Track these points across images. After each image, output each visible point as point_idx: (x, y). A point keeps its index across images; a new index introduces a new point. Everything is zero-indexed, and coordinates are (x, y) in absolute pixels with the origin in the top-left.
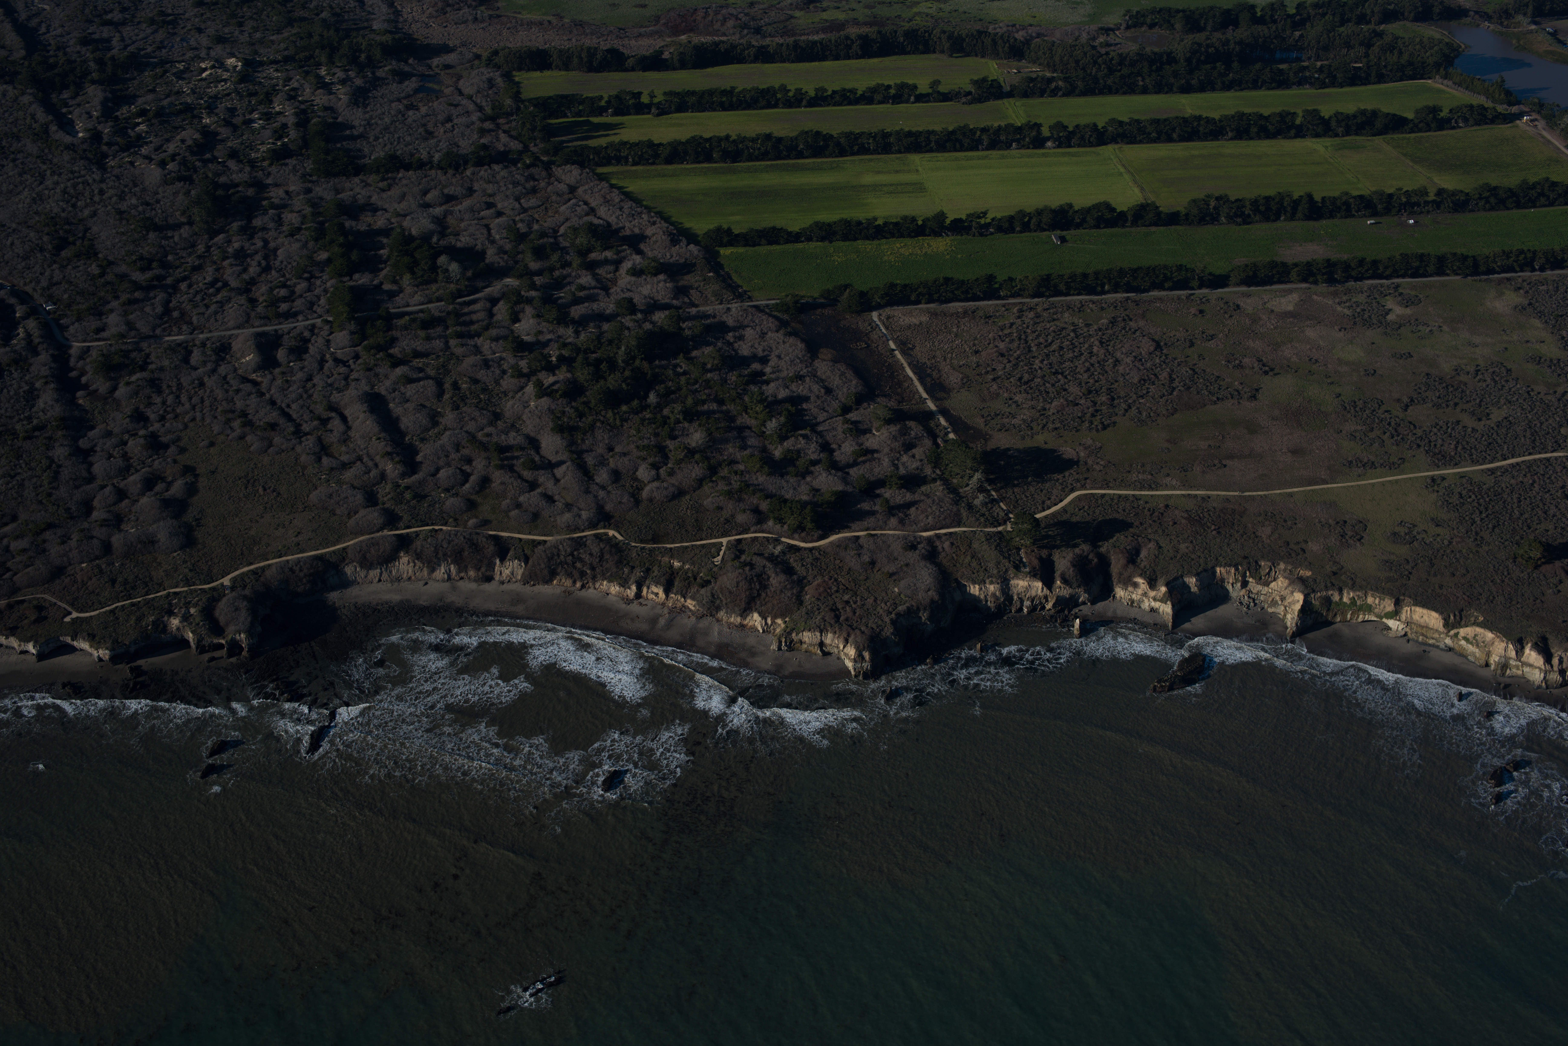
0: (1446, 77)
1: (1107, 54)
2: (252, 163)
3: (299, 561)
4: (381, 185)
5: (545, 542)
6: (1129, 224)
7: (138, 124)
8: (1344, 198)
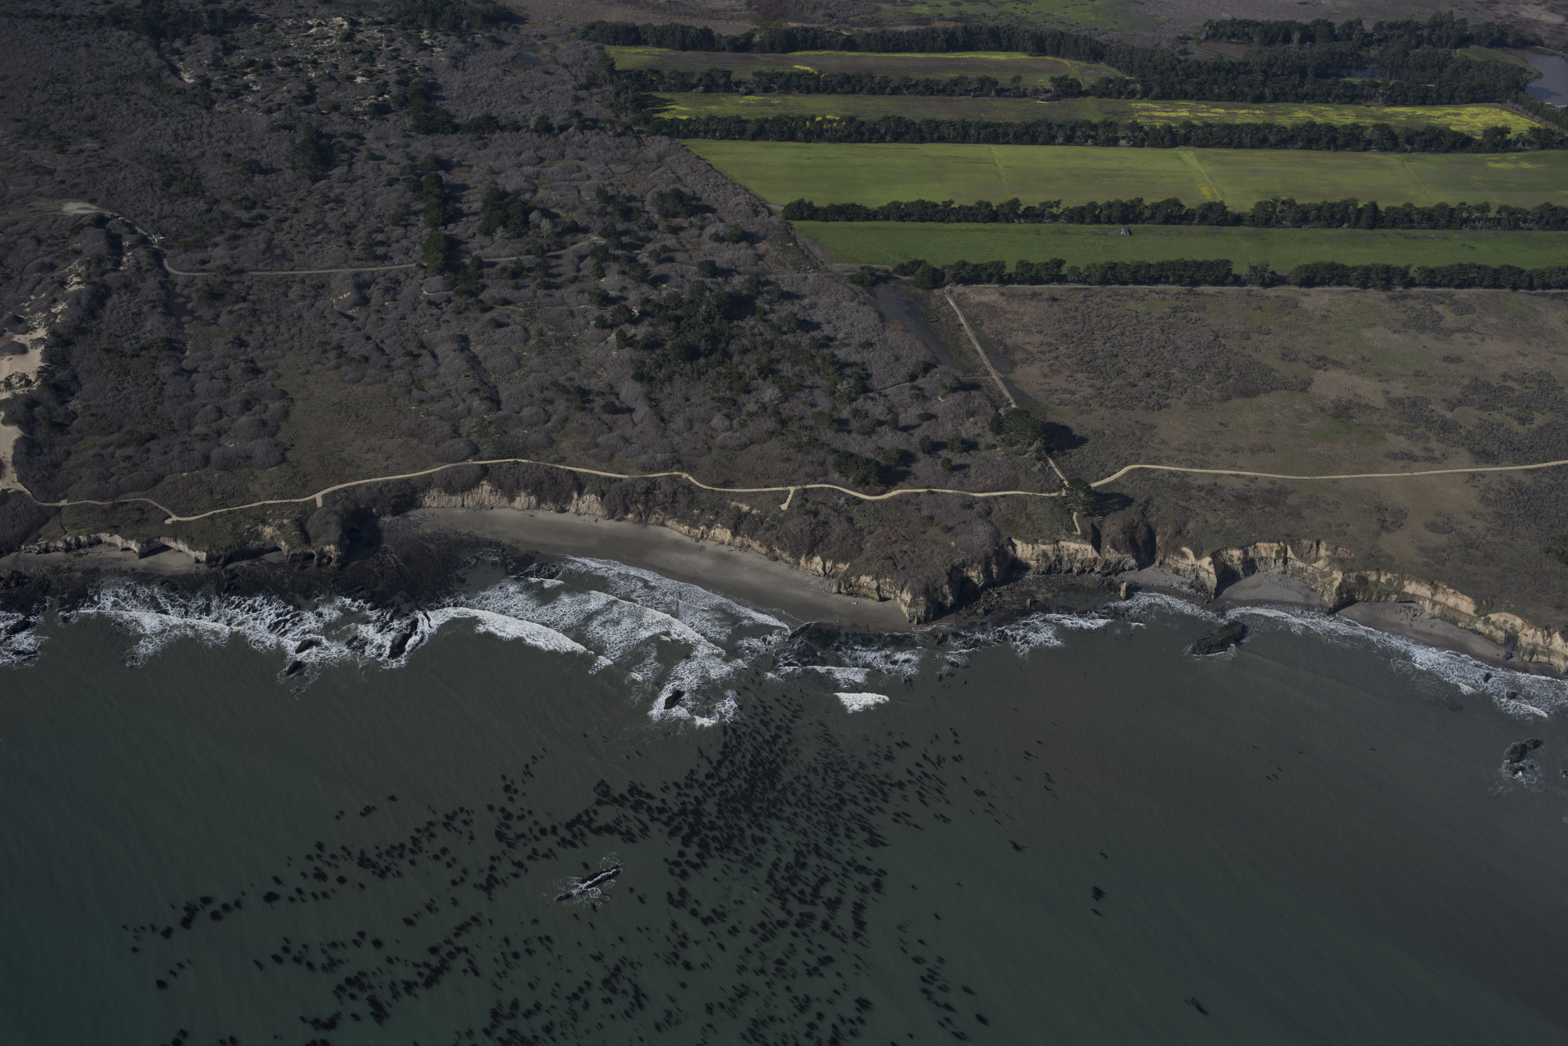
0: (1516, 101)
1: (1186, 61)
2: (354, 116)
3: (387, 483)
4: (477, 143)
5: (621, 480)
6: (1196, 221)
7: (246, 74)
8: (1408, 210)
